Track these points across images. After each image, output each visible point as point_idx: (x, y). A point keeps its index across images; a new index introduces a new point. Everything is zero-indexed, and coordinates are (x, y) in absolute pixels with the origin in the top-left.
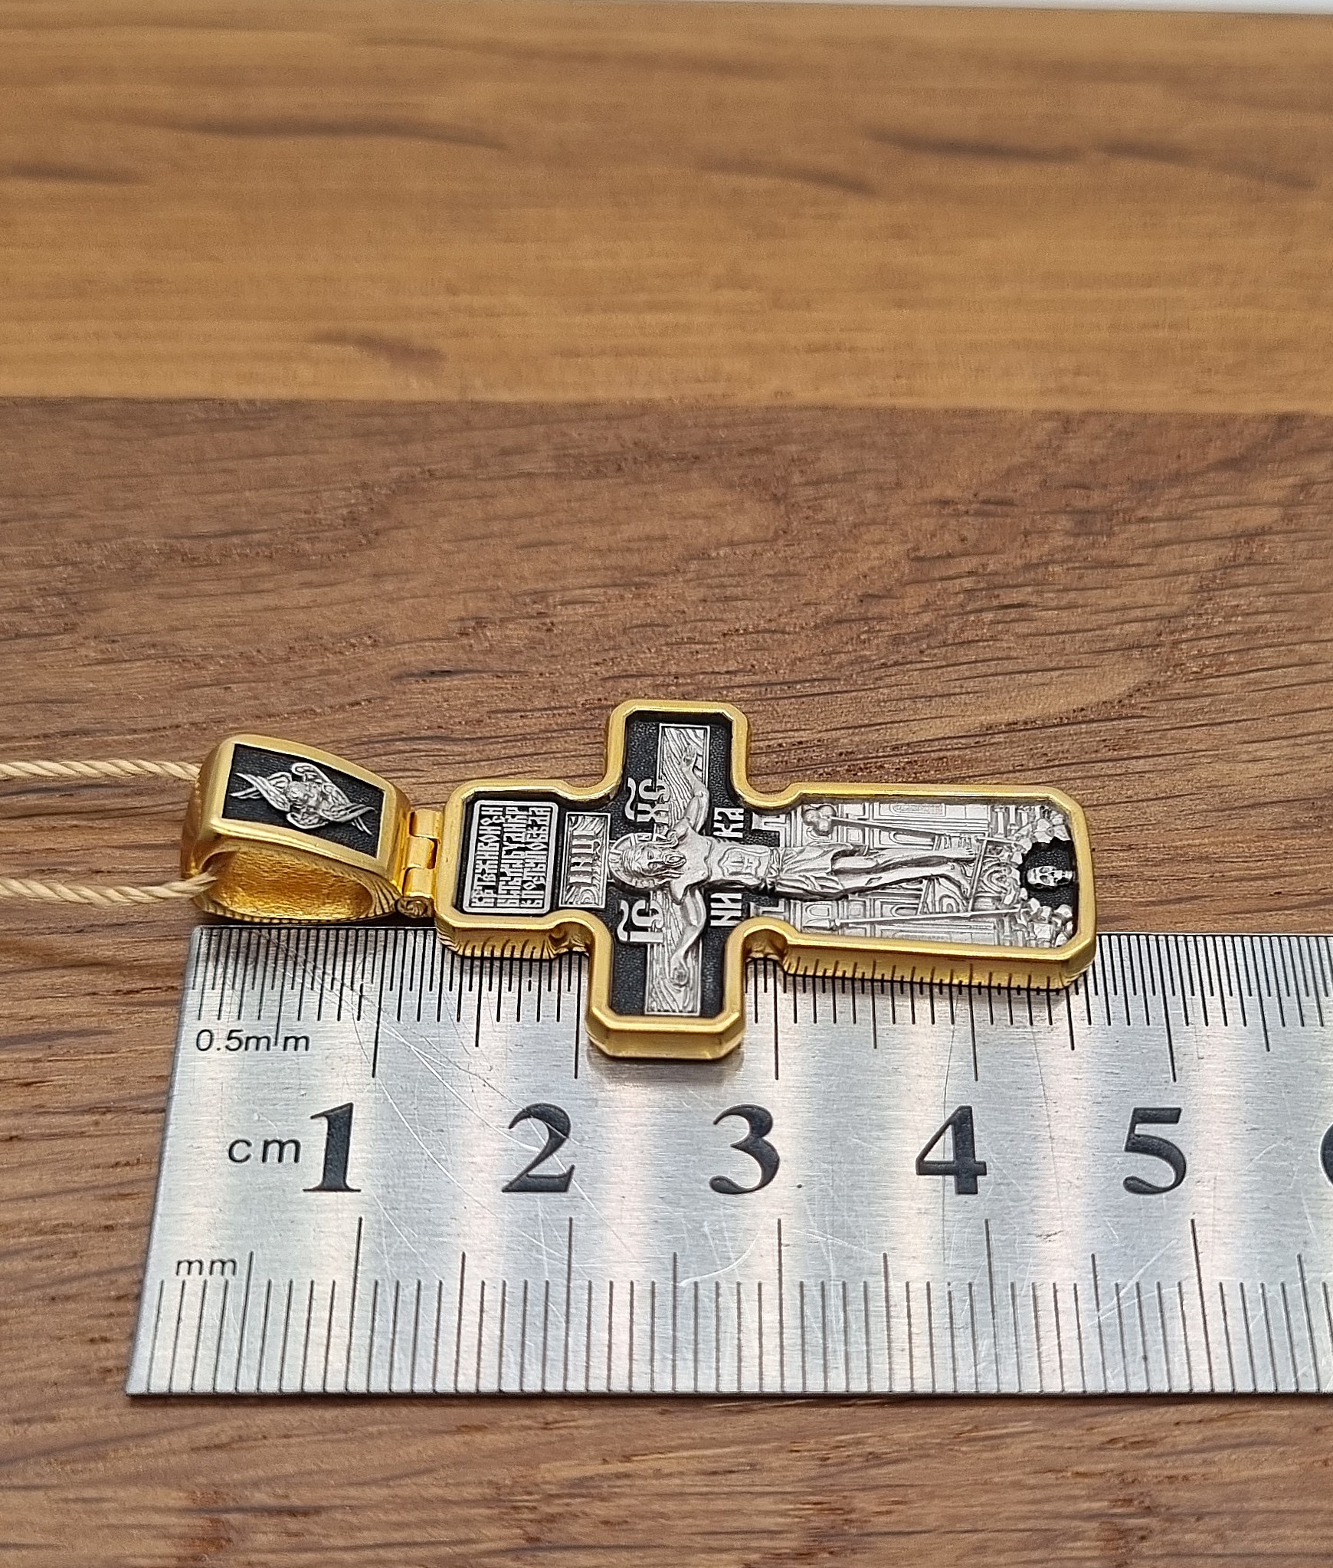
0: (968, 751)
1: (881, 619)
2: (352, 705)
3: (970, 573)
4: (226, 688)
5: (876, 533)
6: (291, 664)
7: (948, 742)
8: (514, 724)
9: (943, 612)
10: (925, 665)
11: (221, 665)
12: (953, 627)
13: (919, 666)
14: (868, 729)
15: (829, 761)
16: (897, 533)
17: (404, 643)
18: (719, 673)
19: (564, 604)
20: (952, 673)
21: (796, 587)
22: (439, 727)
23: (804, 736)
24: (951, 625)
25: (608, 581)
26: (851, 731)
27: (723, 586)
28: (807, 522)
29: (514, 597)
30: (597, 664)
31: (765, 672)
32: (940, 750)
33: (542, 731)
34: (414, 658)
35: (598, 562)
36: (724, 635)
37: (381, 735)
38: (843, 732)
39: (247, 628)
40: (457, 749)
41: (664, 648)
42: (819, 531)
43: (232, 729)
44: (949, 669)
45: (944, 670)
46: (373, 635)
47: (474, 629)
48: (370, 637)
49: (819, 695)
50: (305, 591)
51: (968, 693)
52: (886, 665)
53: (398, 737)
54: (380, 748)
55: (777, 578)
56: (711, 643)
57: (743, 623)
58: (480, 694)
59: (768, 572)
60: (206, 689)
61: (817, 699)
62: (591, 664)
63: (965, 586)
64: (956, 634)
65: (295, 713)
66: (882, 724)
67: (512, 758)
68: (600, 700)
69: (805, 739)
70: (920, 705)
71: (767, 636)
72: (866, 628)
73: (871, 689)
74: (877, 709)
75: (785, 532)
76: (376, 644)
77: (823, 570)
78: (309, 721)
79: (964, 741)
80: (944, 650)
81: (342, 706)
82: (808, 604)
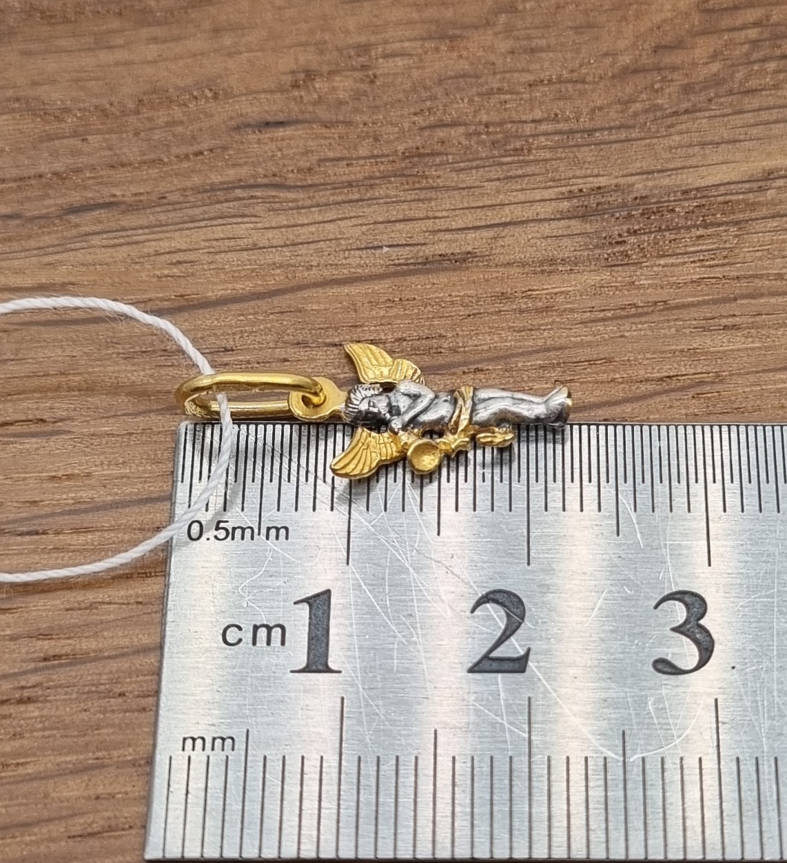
0: (751, 195)
1: (674, 68)
2: (196, 154)
3: (756, 24)
4: (83, 140)
6: (141, 116)
7: (732, 186)
8: (341, 172)
9: (729, 62)
10: (712, 113)
11: (78, 118)
12: (739, 76)
13: (706, 114)
14: (661, 174)
15: (624, 205)
17: (240, 95)
18: (525, 122)
19: (386, 57)
20: (738, 120)
21: (595, 38)
22: (274, 175)
23: (602, 181)
24: (737, 75)
25: (425, 34)
26: (644, 176)
27: (529, 38)
29: (339, 50)
30: (415, 114)
31: (567, 120)
32: (726, 194)
33: (366, 178)
34: (251, 109)
35: (415, 16)
36: (530, 85)
37: (222, 183)
38: (637, 177)
39: (100, 82)
40: (291, 195)
41: (476, 99)
43: (88, 178)
44: (734, 117)
45: (730, 117)
46: (213, 88)
47: (304, 81)
48: (211, 90)
49: (616, 142)
50: (151, 46)
51: (751, 139)
52: (676, 113)
53: (237, 185)
54: (220, 195)
55: (578, 29)
56: (518, 93)
57: (547, 73)
58: (310, 143)
59: (570, 24)
60: (65, 141)
61: (614, 146)
62: (410, 114)
63: (750, 37)
64: (741, 82)
65: (145, 163)
66: (672, 170)
67: (338, 203)
68: (418, 148)
69: (602, 185)
70: (708, 152)
71: (570, 86)
72: (659, 78)
73: (663, 137)
74: (668, 155)
76: (216, 96)
77: (620, 22)
78: (158, 170)
79: (747, 185)
80: (730, 99)
81: (187, 156)
82: (606, 54)
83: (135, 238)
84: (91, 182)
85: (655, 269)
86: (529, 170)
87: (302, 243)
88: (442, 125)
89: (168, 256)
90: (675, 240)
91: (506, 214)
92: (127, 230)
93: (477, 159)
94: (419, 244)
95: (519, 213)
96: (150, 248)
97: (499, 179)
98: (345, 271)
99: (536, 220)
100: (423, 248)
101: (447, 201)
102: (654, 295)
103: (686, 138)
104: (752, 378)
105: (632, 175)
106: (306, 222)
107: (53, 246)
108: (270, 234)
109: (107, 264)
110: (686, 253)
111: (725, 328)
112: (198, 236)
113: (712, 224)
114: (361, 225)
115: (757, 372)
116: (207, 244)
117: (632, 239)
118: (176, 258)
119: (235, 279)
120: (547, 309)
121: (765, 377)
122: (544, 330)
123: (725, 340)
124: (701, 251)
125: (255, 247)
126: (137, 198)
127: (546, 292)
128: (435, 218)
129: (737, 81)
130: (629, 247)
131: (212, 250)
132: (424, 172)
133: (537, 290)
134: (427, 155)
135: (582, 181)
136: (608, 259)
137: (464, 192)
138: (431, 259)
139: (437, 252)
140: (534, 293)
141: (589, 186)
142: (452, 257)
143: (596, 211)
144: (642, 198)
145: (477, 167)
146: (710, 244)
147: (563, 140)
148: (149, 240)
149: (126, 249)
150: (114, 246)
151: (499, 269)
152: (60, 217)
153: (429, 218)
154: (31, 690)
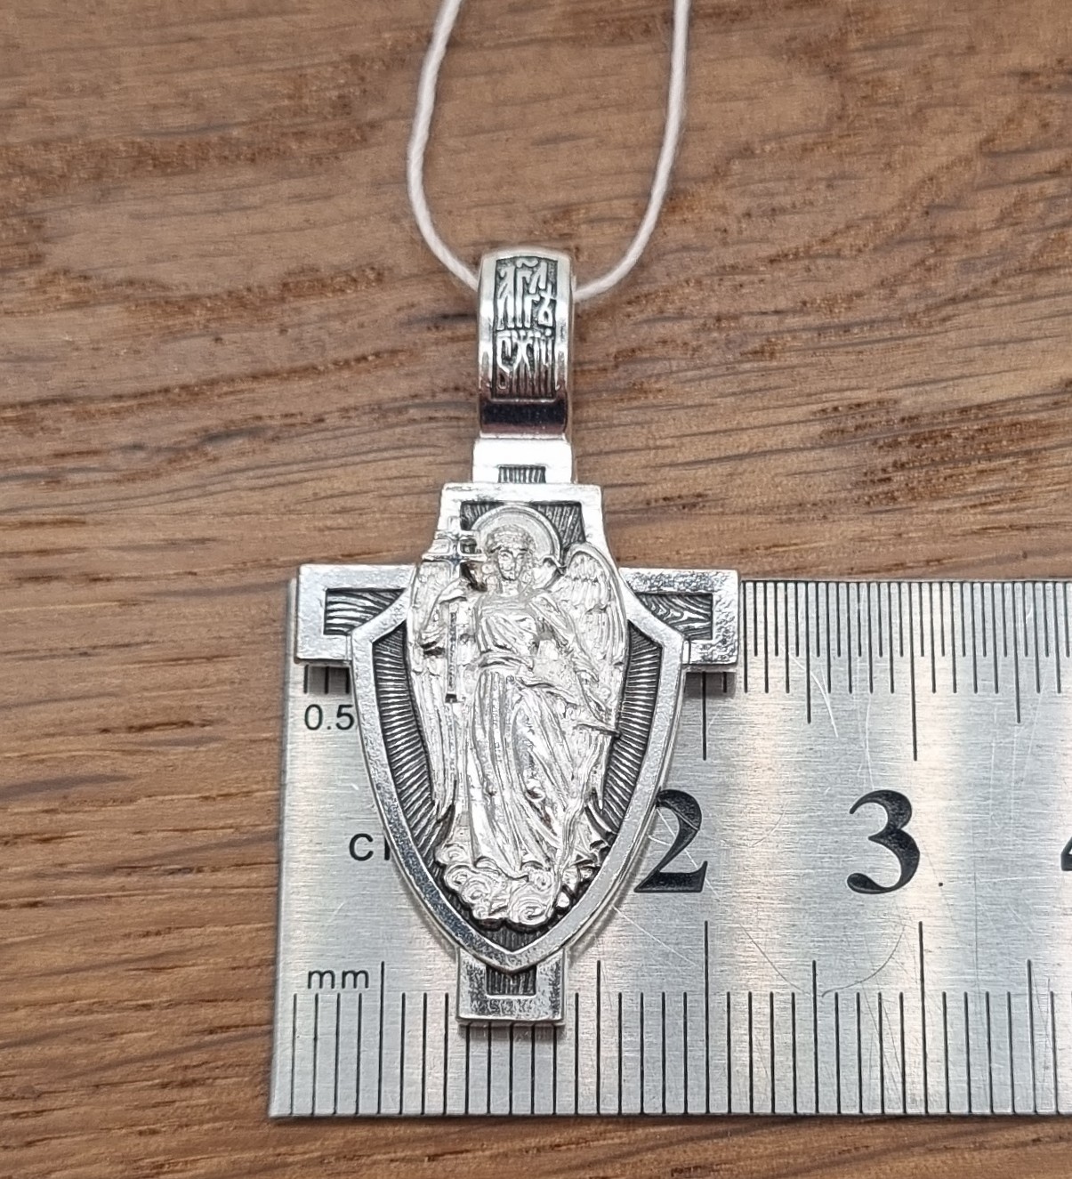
0: (1044, 415)
1: (950, 238)
2: (359, 360)
3: (1055, 173)
4: (217, 340)
5: (943, 118)
6: (285, 306)
7: (1022, 403)
9: (1020, 228)
10: (998, 300)
11: (208, 309)
12: (1032, 248)
13: (989, 301)
14: (933, 387)
15: (889, 429)
16: (968, 117)
17: (411, 276)
18: (766, 313)
19: (591, 221)
20: (1029, 310)
21: (854, 194)
22: (457, 389)
23: (863, 396)
24: (1028, 246)
25: (639, 189)
26: (913, 389)
27: (772, 195)
28: (865, 103)
29: (532, 212)
30: (630, 303)
31: (818, 309)
32: (1014, 413)
34: (424, 298)
35: (626, 163)
36: (771, 262)
37: (392, 400)
38: (904, 390)
39: (234, 259)
41: (705, 281)
42: (879, 116)
43: (226, 394)
44: (1024, 306)
45: (1019, 306)
46: (376, 267)
48: (373, 269)
49: (878, 341)
50: (294, 207)
51: (1045, 337)
52: (953, 301)
53: (410, 403)
54: (392, 419)
55: (830, 181)
56: (757, 272)
57: (792, 244)
59: (821, 174)
60: (194, 342)
61: (877, 346)
62: (622, 302)
63: (1047, 191)
64: (1034, 257)
65: (295, 372)
66: (947, 380)
68: (633, 351)
69: (863, 401)
70: (991, 354)
71: (820, 262)
72: (932, 251)
73: (937, 333)
74: (942, 360)
75: (840, 118)
76: (380, 278)
77: (882, 170)
78: (311, 383)
79: (1040, 401)
80: (1019, 280)
81: (347, 363)
82: (866, 218)
83: (288, 477)
84: (230, 398)
85: (927, 516)
86: (774, 380)
88: (661, 317)
89: (330, 501)
90: (951, 476)
91: (745, 442)
92: (277, 465)
93: (708, 366)
94: (638, 484)
95: (760, 440)
96: (307, 490)
97: (734, 394)
99: (782, 451)
100: (643, 490)
101: (672, 425)
102: (924, 550)
103: (965, 336)
105: (897, 387)
107: (188, 488)
108: (454, 470)
109: (257, 513)
110: (966, 495)
113: (997, 455)
116: (378, 484)
117: (899, 477)
118: (340, 503)
119: (414, 533)
120: (796, 571)
124: (984, 492)
125: (436, 489)
126: (289, 421)
127: (794, 548)
128: (657, 448)
129: (1028, 255)
130: (895, 487)
131: (384, 492)
132: (642, 384)
133: (784, 546)
134: (646, 360)
135: (837, 396)
136: (868, 503)
137: (692, 412)
138: (653, 504)
139: (661, 495)
140: (780, 549)
141: (846, 403)
142: (679, 502)
143: (854, 437)
144: (911, 418)
145: (708, 377)
146: (994, 483)
147: (812, 339)
148: (306, 480)
149: (278, 492)
150: (262, 488)
151: (738, 517)
152: (194, 448)
153: (650, 449)
154: (196, 1070)
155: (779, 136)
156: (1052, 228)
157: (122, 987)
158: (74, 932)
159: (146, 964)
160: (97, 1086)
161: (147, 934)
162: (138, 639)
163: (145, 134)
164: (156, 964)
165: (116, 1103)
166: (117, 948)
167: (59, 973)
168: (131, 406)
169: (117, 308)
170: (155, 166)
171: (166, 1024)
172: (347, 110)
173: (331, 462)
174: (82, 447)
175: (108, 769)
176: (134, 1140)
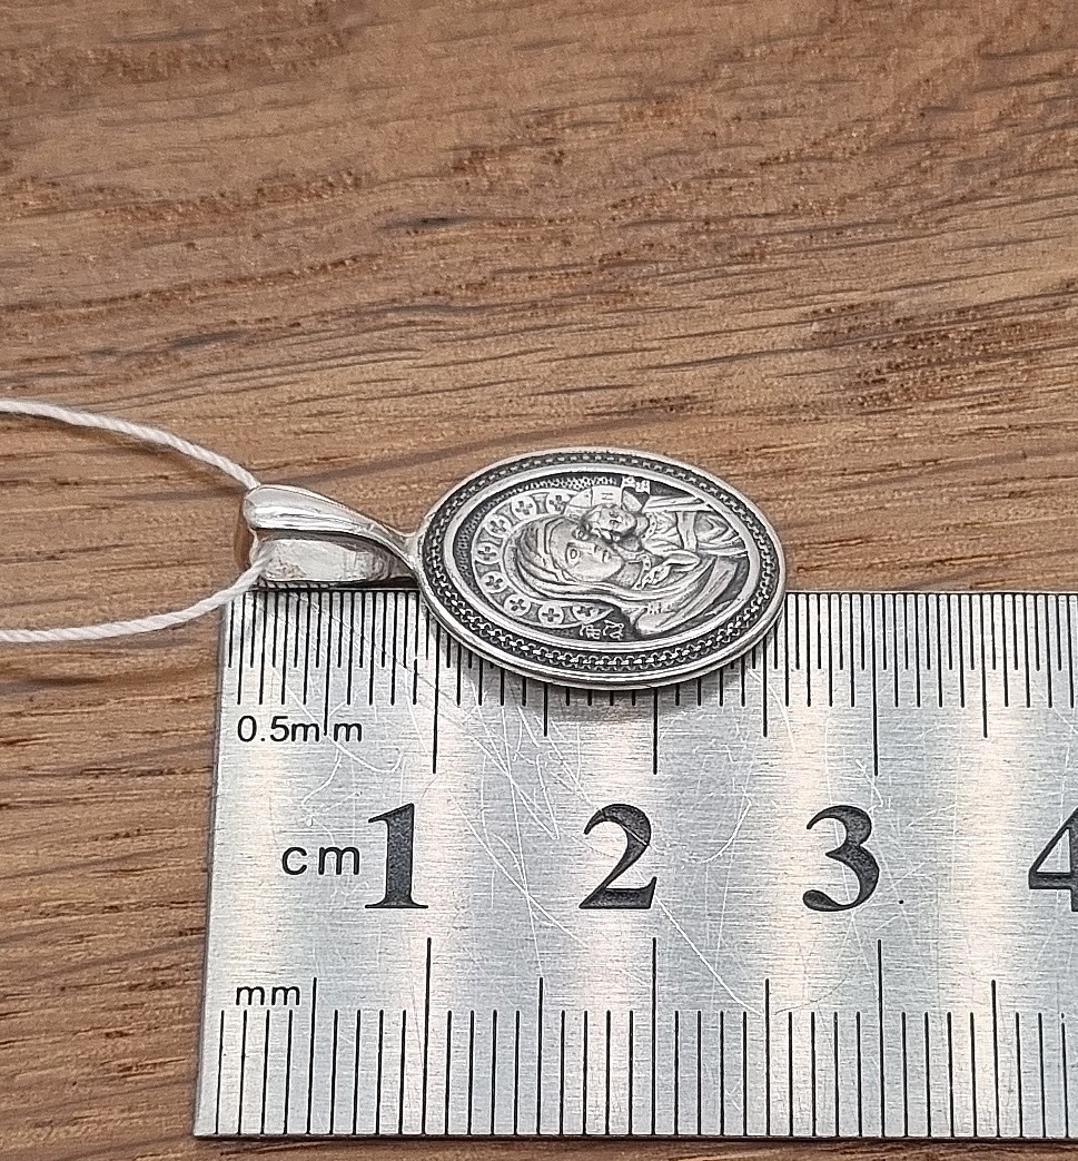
0: (1045, 315)
1: (947, 140)
2: (335, 265)
4: (189, 245)
5: (940, 20)
6: (259, 212)
7: (1021, 303)
8: (527, 291)
9: (1018, 129)
10: (996, 202)
11: (180, 215)
12: (1029, 148)
13: (989, 202)
14: (930, 287)
15: (884, 328)
16: (965, 20)
17: (389, 181)
18: (756, 216)
19: (575, 126)
20: (1032, 210)
21: (847, 97)
22: (437, 293)
23: (855, 297)
25: (624, 94)
26: (909, 290)
27: (760, 97)
28: (858, 6)
29: (514, 117)
30: (615, 206)
31: (810, 212)
32: (1013, 314)
33: (554, 297)
34: (404, 202)
35: (612, 68)
36: (762, 164)
37: (369, 304)
38: (899, 292)
39: (207, 164)
40: (460, 320)
41: (692, 184)
42: (873, 19)
43: (198, 298)
44: (1026, 206)
45: (1019, 207)
46: (353, 171)
47: (471, 162)
48: (350, 174)
49: (873, 243)
50: (271, 112)
51: (1046, 238)
52: (950, 203)
53: (389, 306)
54: (370, 321)
55: (822, 85)
56: (746, 176)
57: (784, 148)
58: (480, 247)
59: (812, 77)
60: (166, 247)
61: (871, 248)
62: (607, 206)
63: (1047, 93)
64: (1033, 158)
65: (269, 276)
66: (945, 281)
67: (522, 331)
68: (619, 254)
69: (856, 302)
70: (990, 255)
71: (813, 165)
72: (928, 153)
73: (932, 235)
74: (940, 261)
75: (832, 21)
76: (357, 184)
77: (877, 73)
78: (287, 287)
79: (1040, 302)
80: (1019, 181)
81: (324, 267)
82: (859, 120)
83: (263, 380)
84: (203, 303)
85: (923, 417)
86: (762, 283)
87: (475, 386)
88: (648, 221)
89: (306, 405)
90: (948, 377)
91: (735, 344)
92: (251, 370)
93: (695, 269)
94: (623, 386)
95: (749, 341)
96: (282, 394)
97: (723, 296)
98: (531, 423)
99: (773, 352)
100: (630, 392)
101: (660, 327)
102: (921, 452)
103: (962, 237)
104: (1044, 562)
105: (892, 289)
106: (480, 357)
107: (157, 393)
108: (434, 374)
109: (231, 417)
110: (963, 395)
111: (1012, 494)
112: (342, 377)
113: (995, 356)
114: (550, 361)
115: (1050, 554)
116: (355, 388)
117: (894, 377)
118: (316, 407)
119: (393, 436)
120: (787, 471)
121: (1062, 560)
122: (784, 500)
123: (1010, 512)
124: (981, 392)
125: (415, 392)
126: (262, 326)
127: (785, 449)
128: (645, 350)
129: (1028, 156)
130: (889, 387)
131: (362, 396)
132: (628, 287)
133: (774, 447)
134: (631, 263)
135: (829, 298)
136: (862, 404)
137: (681, 314)
138: (639, 406)
139: (647, 397)
140: (771, 450)
141: (838, 304)
142: (666, 403)
143: (848, 338)
144: (906, 320)
145: (696, 280)
146: (992, 383)
147: (804, 242)
148: (282, 384)
149: (252, 395)
150: (237, 392)
151: (726, 419)
152: (166, 353)
153: (636, 351)
154: (166, 972)
155: (768, 39)
156: (1052, 128)
157: (89, 889)
158: (39, 834)
159: (115, 867)
160: (63, 989)
161: (117, 836)
162: (107, 543)
163: (116, 41)
164: (124, 867)
165: (83, 1006)
166: (85, 849)
167: (23, 875)
168: (100, 312)
169: (86, 214)
170: (125, 73)
171: (135, 926)
172: (324, 16)
173: (308, 365)
174: (51, 352)
175: (76, 672)
176: (103, 1042)
